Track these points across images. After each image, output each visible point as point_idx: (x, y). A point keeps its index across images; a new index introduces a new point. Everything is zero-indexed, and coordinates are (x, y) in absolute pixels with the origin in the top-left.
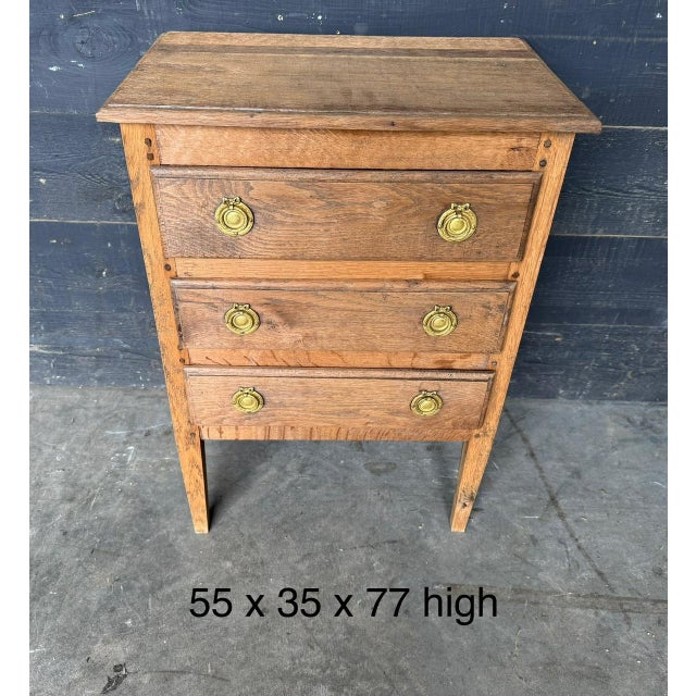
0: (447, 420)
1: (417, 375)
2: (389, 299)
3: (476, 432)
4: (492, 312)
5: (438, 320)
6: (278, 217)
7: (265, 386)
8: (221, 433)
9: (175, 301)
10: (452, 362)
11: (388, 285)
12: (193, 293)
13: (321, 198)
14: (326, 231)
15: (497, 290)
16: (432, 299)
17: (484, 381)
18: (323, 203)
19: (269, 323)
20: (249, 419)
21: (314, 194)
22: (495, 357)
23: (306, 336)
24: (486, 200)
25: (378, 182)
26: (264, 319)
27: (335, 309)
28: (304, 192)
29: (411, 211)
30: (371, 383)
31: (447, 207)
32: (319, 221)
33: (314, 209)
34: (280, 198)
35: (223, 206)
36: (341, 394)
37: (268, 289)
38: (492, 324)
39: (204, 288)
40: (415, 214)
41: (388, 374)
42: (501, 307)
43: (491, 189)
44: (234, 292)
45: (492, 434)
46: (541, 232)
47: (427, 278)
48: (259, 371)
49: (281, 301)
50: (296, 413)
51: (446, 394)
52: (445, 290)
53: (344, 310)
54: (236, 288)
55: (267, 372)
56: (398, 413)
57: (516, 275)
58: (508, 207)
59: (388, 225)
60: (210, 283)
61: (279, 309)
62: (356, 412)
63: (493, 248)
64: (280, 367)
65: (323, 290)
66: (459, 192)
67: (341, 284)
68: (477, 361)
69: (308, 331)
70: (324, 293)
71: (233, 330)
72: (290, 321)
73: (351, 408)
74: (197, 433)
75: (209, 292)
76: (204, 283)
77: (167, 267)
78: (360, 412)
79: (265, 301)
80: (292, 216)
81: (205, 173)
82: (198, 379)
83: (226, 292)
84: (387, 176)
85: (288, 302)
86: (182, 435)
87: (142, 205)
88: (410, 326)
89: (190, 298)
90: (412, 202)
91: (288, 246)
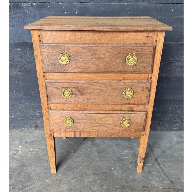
0: (133, 128)
1: (122, 112)
2: (112, 86)
3: (143, 133)
4: (145, 90)
5: (128, 93)
6: (78, 58)
7: (74, 117)
8: (60, 134)
9: (46, 87)
10: (133, 108)
11: (112, 81)
12: (52, 84)
13: (90, 52)
14: (92, 63)
15: (145, 82)
16: (125, 86)
17: (144, 114)
18: (90, 53)
19: (75, 94)
20: (69, 128)
21: (88, 50)
22: (147, 106)
23: (87, 99)
24: (140, 52)
25: (107, 47)
26: (74, 93)
27: (96, 89)
28: (85, 50)
29: (117, 56)
30: (108, 115)
31: (128, 55)
32: (90, 59)
33: (88, 56)
34: (78, 52)
35: (61, 55)
36: (99, 119)
37: (75, 82)
38: (145, 94)
39: (55, 82)
40: (119, 57)
41: (113, 112)
42: (147, 88)
43: (141, 49)
44: (64, 84)
45: (148, 134)
46: (157, 64)
47: (124, 79)
48: (72, 111)
49: (79, 87)
50: (84, 126)
51: (132, 119)
52: (129, 82)
53: (98, 89)
54: (65, 82)
55: (75, 112)
56: (117, 126)
57: (151, 78)
58: (146, 54)
59: (111, 61)
60: (57, 81)
61: (78, 89)
62: (103, 126)
63: (143, 68)
64: (79, 110)
65: (92, 83)
66: (132, 50)
67: (97, 81)
68: (141, 108)
69: (87, 97)
70: (92, 84)
71: (64, 96)
72: (82, 94)
73: (102, 124)
74: (53, 135)
75: (57, 84)
76: (55, 81)
77: (44, 76)
78: (105, 126)
79: (74, 87)
80: (82, 58)
81: (55, 45)
82: (53, 114)
83: (62, 84)
84: (110, 45)
85: (81, 87)
86: (48, 135)
87: (37, 56)
88: (119, 95)
89: (51, 86)
90: (117, 53)
91: (80, 68)
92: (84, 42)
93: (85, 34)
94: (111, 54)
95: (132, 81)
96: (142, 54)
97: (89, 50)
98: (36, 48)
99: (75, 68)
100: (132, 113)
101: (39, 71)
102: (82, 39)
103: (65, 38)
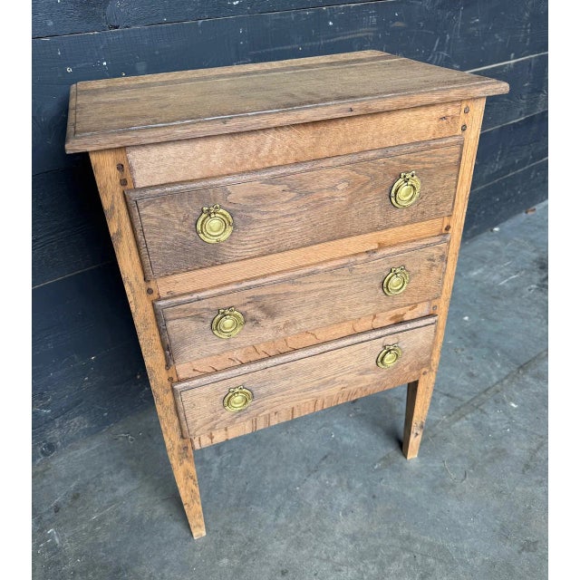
0: (405, 366)
1: (379, 333)
2: (354, 271)
3: (424, 370)
4: (436, 263)
5: (395, 281)
6: (255, 216)
7: (252, 381)
10: (403, 315)
11: (352, 260)
12: (179, 310)
13: (293, 190)
14: (298, 220)
15: (438, 243)
16: (389, 263)
17: (432, 324)
18: (293, 194)
19: (252, 320)
20: (240, 416)
21: (286, 187)
22: (435, 303)
23: (287, 324)
24: (427, 166)
25: (340, 165)
26: (248, 317)
27: (310, 292)
28: (277, 187)
29: (368, 187)
30: (344, 351)
31: (398, 177)
32: (292, 212)
33: (286, 202)
34: (256, 198)
35: (204, 215)
37: (249, 288)
38: (436, 273)
39: (189, 302)
40: (372, 189)
41: (356, 339)
42: (441, 257)
43: (430, 155)
44: (219, 299)
47: (381, 246)
48: (245, 369)
49: (262, 296)
50: (281, 398)
51: (403, 344)
52: (398, 253)
53: (316, 291)
54: (220, 295)
55: (254, 367)
56: (367, 371)
57: (448, 228)
58: (443, 168)
59: (351, 203)
60: (195, 296)
61: (260, 304)
62: (332, 382)
63: (433, 207)
64: (263, 360)
65: (299, 277)
66: (406, 162)
67: (312, 269)
68: (423, 309)
69: (287, 319)
70: (299, 280)
71: (221, 335)
72: (271, 314)
73: (329, 379)
74: (190, 446)
75: (194, 305)
76: (188, 297)
77: (150, 291)
78: (336, 380)
79: (248, 300)
80: (267, 213)
81: (182, 187)
82: (190, 392)
83: (211, 300)
84: (347, 159)
85: (268, 295)
87: (119, 233)
88: (373, 291)
89: (177, 315)
90: (369, 178)
91: (265, 242)
92: (269, 162)
93: (270, 136)
94: (351, 185)
95: (403, 248)
96: (432, 171)
97: (289, 186)
98: (113, 208)
99: (250, 246)
100: (404, 328)
101: (132, 279)
102: (262, 154)
103: (209, 160)
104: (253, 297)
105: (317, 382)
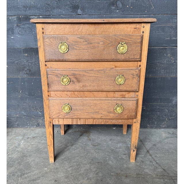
1: (115, 99)
2: (106, 73)
4: (135, 76)
5: (119, 80)
6: (75, 47)
7: (71, 103)
10: (125, 95)
11: (105, 69)
12: (52, 72)
13: (86, 41)
14: (88, 51)
15: (135, 69)
16: (117, 73)
17: (135, 100)
18: (86, 43)
19: (73, 81)
20: (67, 115)
21: (84, 40)
23: (83, 86)
24: (129, 41)
26: (71, 80)
27: (91, 76)
28: (82, 40)
29: (110, 45)
30: (102, 102)
31: (119, 43)
32: (86, 48)
33: (84, 45)
34: (76, 42)
36: (94, 106)
37: (73, 70)
38: (135, 81)
39: (55, 70)
40: (111, 46)
41: (107, 99)
42: (137, 75)
43: (130, 38)
44: (63, 72)
45: (139, 121)
47: (116, 67)
48: (70, 98)
49: (76, 74)
50: (81, 113)
51: (124, 105)
52: (121, 70)
53: (93, 77)
54: (64, 70)
55: (72, 99)
56: (111, 112)
57: (140, 66)
58: (135, 43)
59: (104, 49)
61: (75, 76)
62: (98, 113)
64: (76, 97)
66: (122, 39)
67: (92, 69)
68: (132, 95)
69: (83, 84)
70: (88, 71)
72: (79, 81)
73: (97, 111)
74: (52, 122)
75: (56, 72)
77: (46, 65)
80: (79, 47)
81: (56, 36)
82: (53, 101)
83: (61, 71)
85: (78, 74)
86: (47, 123)
87: (40, 46)
88: (112, 82)
89: (51, 74)
90: (110, 42)
91: (78, 56)
92: (81, 33)
94: (104, 43)
95: (123, 69)
96: (131, 43)
98: (40, 39)
99: (73, 56)
100: (124, 99)
101: (42, 60)
104: (73, 73)
105: (93, 111)
